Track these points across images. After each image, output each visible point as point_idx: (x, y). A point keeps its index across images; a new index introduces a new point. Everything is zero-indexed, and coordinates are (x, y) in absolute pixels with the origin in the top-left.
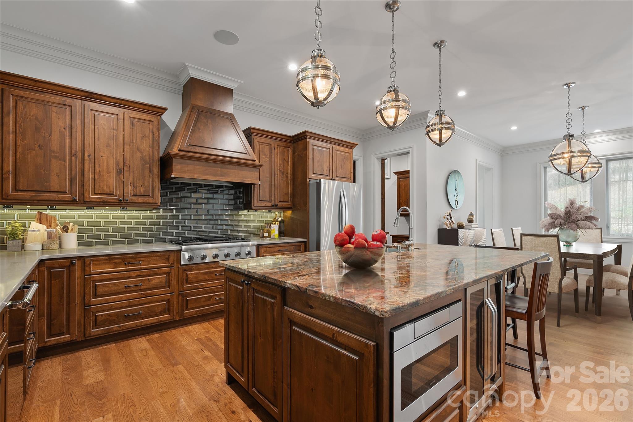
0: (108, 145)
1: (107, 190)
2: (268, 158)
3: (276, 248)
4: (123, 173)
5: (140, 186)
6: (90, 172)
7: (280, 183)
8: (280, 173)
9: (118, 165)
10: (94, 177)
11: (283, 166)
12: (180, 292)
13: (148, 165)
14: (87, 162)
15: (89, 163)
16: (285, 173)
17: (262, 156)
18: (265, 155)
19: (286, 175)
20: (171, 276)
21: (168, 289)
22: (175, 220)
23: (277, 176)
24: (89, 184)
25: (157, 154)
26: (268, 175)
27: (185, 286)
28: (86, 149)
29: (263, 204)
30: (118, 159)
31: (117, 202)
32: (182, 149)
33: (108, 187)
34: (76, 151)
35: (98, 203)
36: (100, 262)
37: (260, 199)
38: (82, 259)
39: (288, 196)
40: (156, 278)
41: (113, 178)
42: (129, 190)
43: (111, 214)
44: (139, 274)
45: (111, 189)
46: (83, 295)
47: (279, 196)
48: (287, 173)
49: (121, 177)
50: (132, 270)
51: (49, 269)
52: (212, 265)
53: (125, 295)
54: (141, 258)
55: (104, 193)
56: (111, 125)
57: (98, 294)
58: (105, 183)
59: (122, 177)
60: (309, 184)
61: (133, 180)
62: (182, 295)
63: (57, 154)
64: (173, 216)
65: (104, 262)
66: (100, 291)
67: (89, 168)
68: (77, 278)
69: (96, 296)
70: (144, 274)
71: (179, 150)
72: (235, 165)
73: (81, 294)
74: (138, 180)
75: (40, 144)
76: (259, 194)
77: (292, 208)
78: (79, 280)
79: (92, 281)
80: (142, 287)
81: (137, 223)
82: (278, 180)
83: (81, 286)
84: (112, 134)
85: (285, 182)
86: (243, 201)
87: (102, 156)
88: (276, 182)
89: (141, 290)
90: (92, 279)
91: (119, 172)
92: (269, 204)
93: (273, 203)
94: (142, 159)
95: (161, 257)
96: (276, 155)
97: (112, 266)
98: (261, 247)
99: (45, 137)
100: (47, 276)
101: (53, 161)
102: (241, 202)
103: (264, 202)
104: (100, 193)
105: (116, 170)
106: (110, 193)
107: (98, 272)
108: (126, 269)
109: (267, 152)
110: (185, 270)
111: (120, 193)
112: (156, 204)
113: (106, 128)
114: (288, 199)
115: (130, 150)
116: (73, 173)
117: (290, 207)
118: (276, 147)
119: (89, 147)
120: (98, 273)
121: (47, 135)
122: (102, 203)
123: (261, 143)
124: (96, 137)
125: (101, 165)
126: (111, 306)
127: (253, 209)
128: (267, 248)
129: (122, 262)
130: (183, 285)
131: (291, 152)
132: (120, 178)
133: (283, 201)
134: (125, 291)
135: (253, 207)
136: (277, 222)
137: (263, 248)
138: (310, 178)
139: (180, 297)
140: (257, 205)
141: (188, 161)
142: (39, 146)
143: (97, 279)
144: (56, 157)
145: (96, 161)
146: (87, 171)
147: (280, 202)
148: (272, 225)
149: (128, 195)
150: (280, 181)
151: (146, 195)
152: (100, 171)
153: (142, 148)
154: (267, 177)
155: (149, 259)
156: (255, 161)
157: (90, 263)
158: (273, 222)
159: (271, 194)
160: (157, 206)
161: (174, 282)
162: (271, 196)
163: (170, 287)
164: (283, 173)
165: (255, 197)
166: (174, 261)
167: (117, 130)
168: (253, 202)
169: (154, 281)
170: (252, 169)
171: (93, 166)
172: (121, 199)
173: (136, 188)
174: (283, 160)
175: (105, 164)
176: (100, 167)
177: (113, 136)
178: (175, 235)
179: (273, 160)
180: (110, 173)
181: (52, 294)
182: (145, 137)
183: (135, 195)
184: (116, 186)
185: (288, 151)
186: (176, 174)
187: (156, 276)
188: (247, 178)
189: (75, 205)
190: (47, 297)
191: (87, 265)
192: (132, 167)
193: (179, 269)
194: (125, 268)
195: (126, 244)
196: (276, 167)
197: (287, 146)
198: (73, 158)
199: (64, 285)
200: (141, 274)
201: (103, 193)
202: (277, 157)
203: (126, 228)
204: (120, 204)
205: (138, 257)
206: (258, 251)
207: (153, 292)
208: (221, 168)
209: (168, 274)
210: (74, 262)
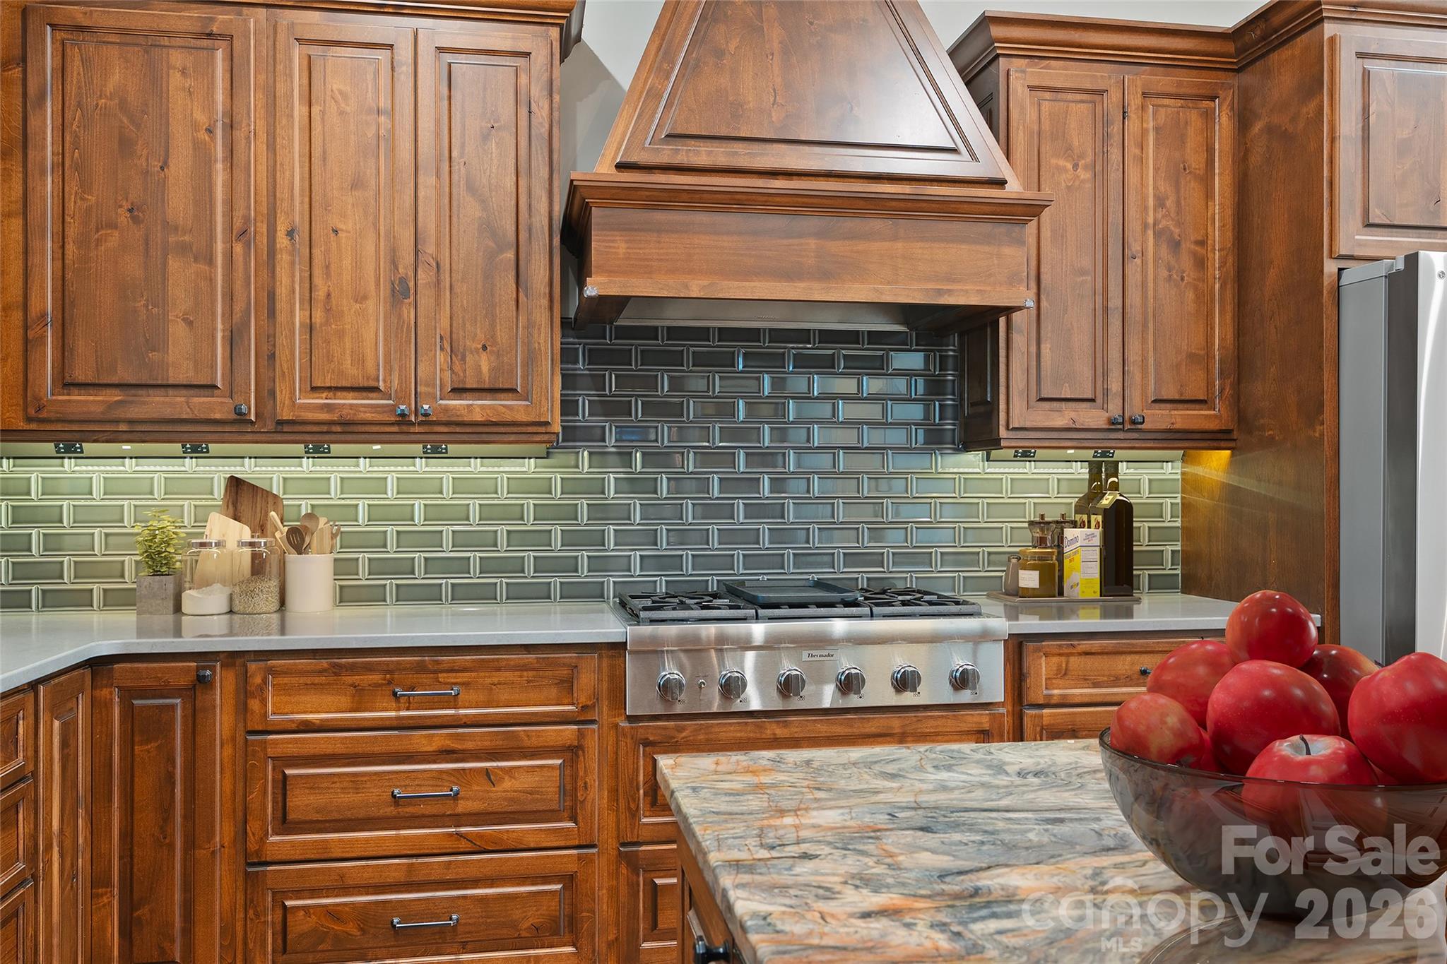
0: (357, 184)
1: (354, 375)
2: (1086, 167)
3: (1129, 658)
4: (412, 298)
5: (477, 350)
6: (294, 298)
7: (1155, 298)
8: (1156, 245)
9: (394, 264)
10: (308, 321)
11: (1178, 203)
12: (624, 844)
13: (510, 255)
14: (283, 259)
15: (293, 263)
16: (1187, 246)
17: (1054, 161)
18: (1068, 151)
19: (1195, 254)
20: (581, 766)
21: (571, 824)
22: (640, 499)
23: (1138, 261)
24: (293, 348)
25: (545, 199)
26: (1086, 262)
27: (645, 820)
28: (282, 206)
29: (1061, 418)
30: (394, 237)
31: (392, 424)
32: (634, 158)
33: (359, 360)
34: (247, 219)
35: (325, 428)
36: (302, 680)
37: (1039, 390)
38: (239, 661)
39: (1208, 371)
40: (519, 767)
41: (377, 321)
42: (437, 366)
43: (392, 472)
44: (448, 742)
45: (370, 365)
46: (240, 814)
47: (1151, 369)
48: (1202, 243)
49: (405, 311)
50: (421, 723)
51: (128, 694)
52: (774, 726)
53: (393, 832)
54: (458, 671)
55: (344, 384)
56: (370, 95)
57: (292, 816)
58: (347, 339)
59: (409, 312)
60: (1338, 289)
61: (451, 326)
62: (633, 863)
63: (187, 238)
64: (633, 485)
65: (317, 680)
66: (300, 802)
67: (293, 282)
68: (218, 742)
69: (285, 824)
70: (469, 745)
71: (621, 167)
72: (891, 217)
73: (234, 811)
74: (468, 325)
75: (132, 204)
76: (1034, 363)
77: (1235, 435)
78: (228, 751)
79: (273, 759)
80: (463, 806)
81: (488, 513)
82: (1144, 284)
83: (235, 777)
84: (371, 133)
85: (1190, 295)
86: (958, 408)
87: (336, 231)
88: (1134, 297)
89: (458, 819)
90: (270, 752)
91: (401, 292)
92: (1093, 417)
93: (1114, 409)
94: (488, 227)
95: (541, 673)
96: (1132, 150)
97: (343, 699)
98: (1038, 650)
99: (147, 172)
100: (121, 724)
101: (174, 264)
102: (949, 412)
103: (1063, 404)
104: (328, 385)
105: (389, 286)
106: (366, 384)
107: (292, 721)
108: (398, 718)
109: (1081, 139)
110: (647, 743)
111: (400, 383)
112: (543, 429)
113: (348, 109)
114: (1209, 384)
115: (439, 195)
116: (239, 307)
117: (1221, 431)
118: (1134, 101)
119: (292, 196)
120: (294, 726)
121: (156, 164)
122: (339, 429)
123: (1047, 95)
124: (317, 153)
125: (332, 266)
126: (342, 875)
127: (1003, 443)
128: (1072, 659)
129: (381, 685)
130: (634, 814)
131: (1224, 122)
132: (400, 316)
133: (1177, 397)
134: (395, 817)
135: (1003, 433)
136: (1093, 517)
137: (1046, 655)
138: (1343, 252)
139: (623, 870)
140: (1028, 425)
141: (660, 216)
142: (130, 211)
143: (292, 750)
144: (183, 249)
145: (316, 251)
146: (284, 295)
147: (1155, 401)
148: (1069, 533)
149: (429, 390)
150: (1155, 290)
151: (501, 386)
152: (329, 295)
153: (484, 181)
154: (1082, 272)
155: (488, 681)
156: (1001, 183)
157: (265, 681)
158: (1078, 517)
159: (1105, 364)
160: (546, 437)
161: (597, 797)
162: (1105, 374)
163: (580, 818)
164: (1175, 245)
165: (1013, 383)
166: (596, 697)
167: (391, 113)
168: (1002, 406)
169: (508, 784)
170: (986, 228)
171: (307, 274)
172: (403, 407)
173: (463, 359)
174: (1176, 172)
175: (347, 262)
176: (328, 275)
177: (374, 142)
178: (641, 570)
179: (1115, 176)
180: (365, 298)
181: (136, 799)
182: (499, 128)
183: (458, 391)
184: (388, 355)
185: (1208, 116)
186: (606, 280)
187: (519, 759)
188: (954, 281)
189: (249, 437)
190: (120, 808)
191: (253, 689)
192: (447, 266)
193: (617, 737)
194: (393, 714)
195: (447, 600)
196: (1132, 212)
197: (1202, 92)
198: (238, 248)
199: (174, 767)
200: (457, 746)
201: (339, 385)
202: (1141, 160)
203: (447, 535)
204: (405, 428)
205: (445, 666)
206: (1021, 668)
207: (507, 831)
208: (820, 235)
209: (573, 752)
210: (208, 672)
